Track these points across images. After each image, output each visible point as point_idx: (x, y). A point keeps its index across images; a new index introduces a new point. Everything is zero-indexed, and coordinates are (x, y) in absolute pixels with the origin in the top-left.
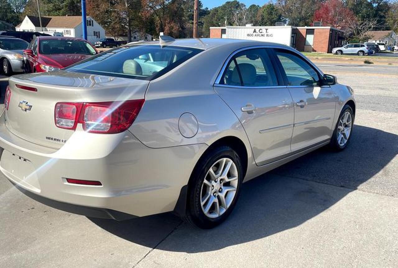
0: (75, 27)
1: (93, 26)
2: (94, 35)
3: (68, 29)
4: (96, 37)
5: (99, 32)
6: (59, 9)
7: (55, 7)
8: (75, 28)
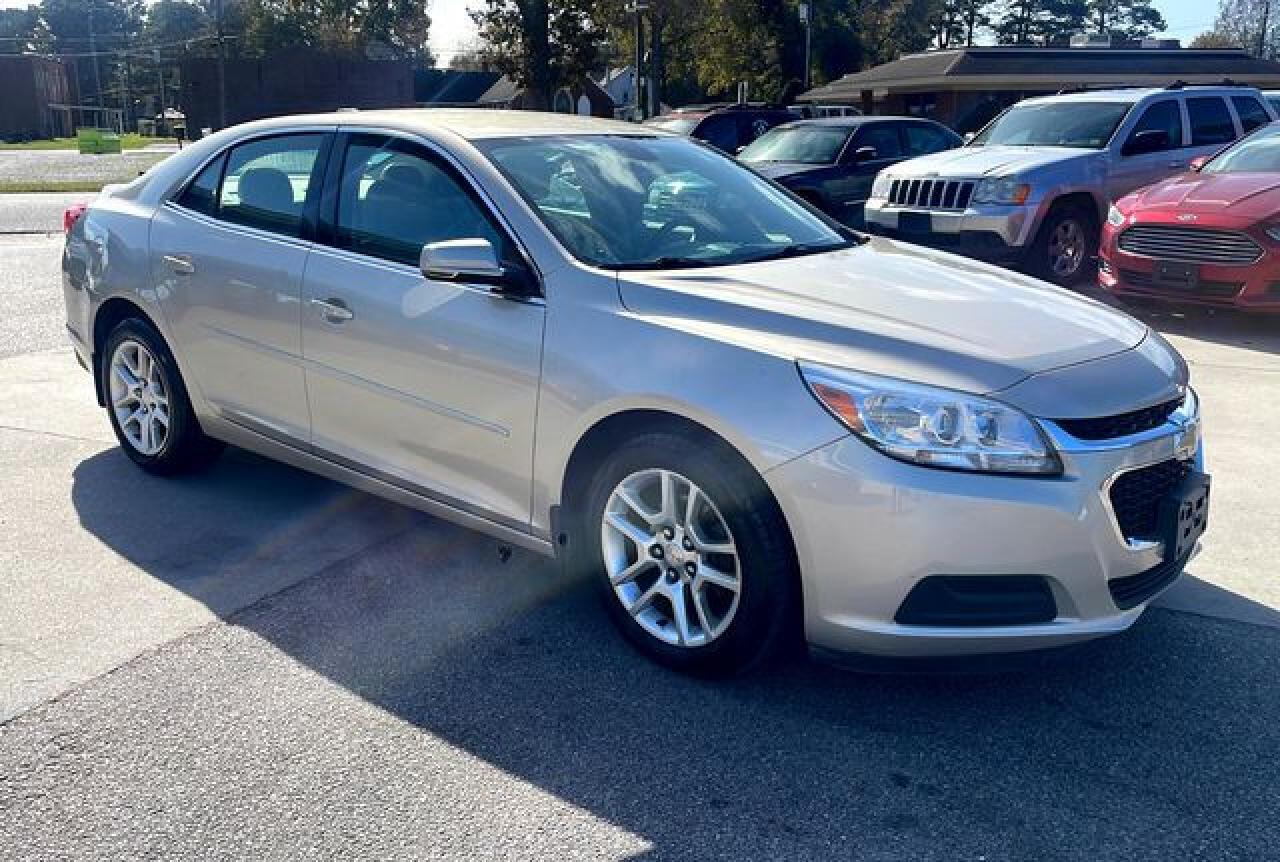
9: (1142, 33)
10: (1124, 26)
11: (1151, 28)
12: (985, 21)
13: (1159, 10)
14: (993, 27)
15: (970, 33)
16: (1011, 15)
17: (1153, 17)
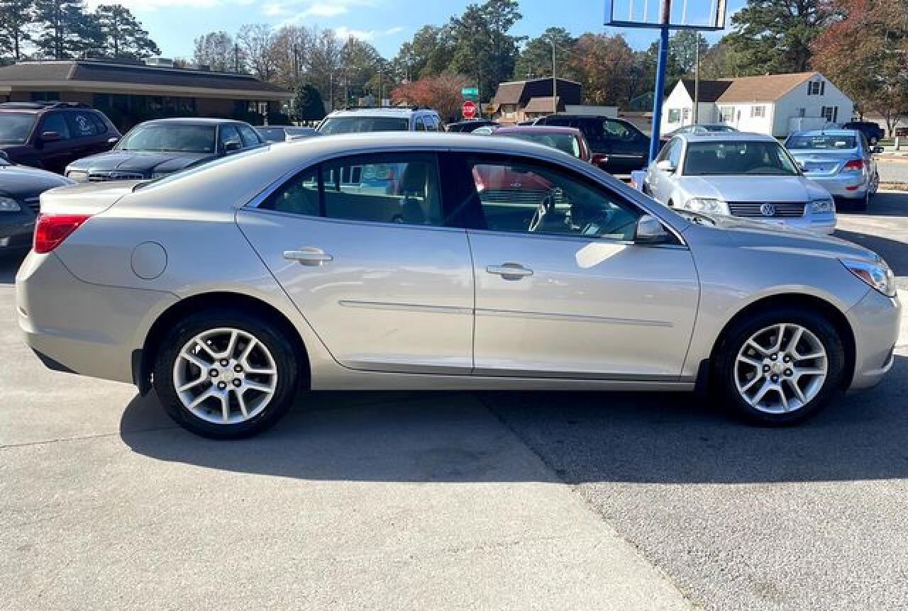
0: (776, 98)
1: (822, 94)
2: (823, 116)
3: (762, 105)
4: (825, 119)
5: (836, 109)
6: (765, 62)
7: (756, 57)
8: (775, 102)
9: (145, 56)
10: (133, 50)
11: (151, 53)
12: (27, 37)
13: (154, 41)
14: (34, 41)
15: (17, 45)
16: (47, 34)
17: (152, 45)
